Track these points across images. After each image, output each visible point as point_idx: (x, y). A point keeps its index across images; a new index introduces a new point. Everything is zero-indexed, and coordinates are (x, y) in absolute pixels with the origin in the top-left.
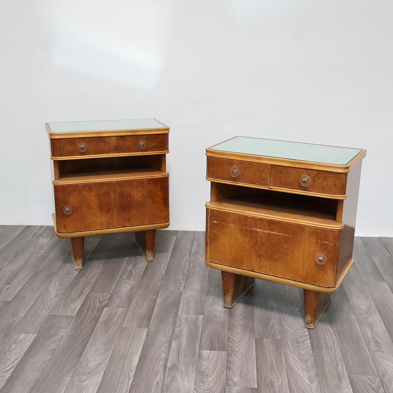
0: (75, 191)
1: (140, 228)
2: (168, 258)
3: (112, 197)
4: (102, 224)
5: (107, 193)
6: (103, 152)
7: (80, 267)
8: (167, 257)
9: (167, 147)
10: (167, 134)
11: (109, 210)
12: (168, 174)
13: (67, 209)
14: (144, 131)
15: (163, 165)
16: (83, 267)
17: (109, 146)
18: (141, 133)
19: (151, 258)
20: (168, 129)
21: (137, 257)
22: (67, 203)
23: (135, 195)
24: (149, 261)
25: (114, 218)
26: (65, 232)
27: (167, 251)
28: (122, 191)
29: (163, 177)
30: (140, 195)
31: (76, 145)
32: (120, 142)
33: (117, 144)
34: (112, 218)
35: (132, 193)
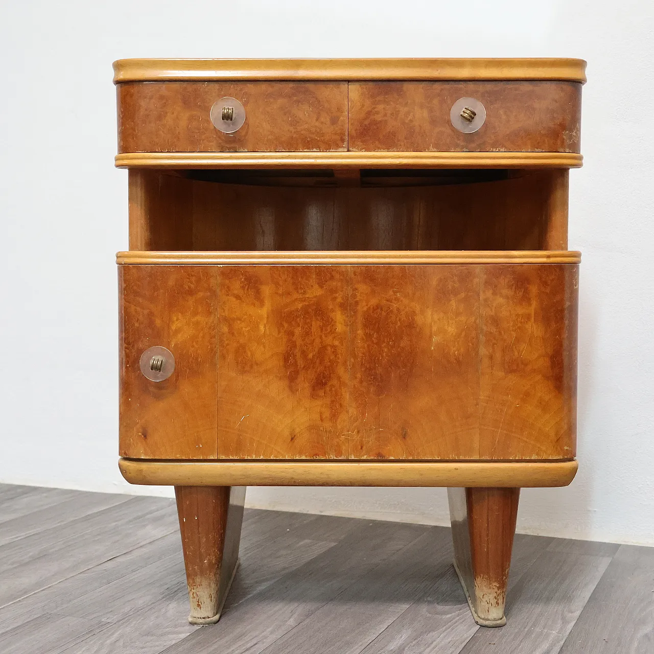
0: (191, 292)
1: (450, 471)
2: (565, 622)
3: (340, 328)
4: (292, 439)
5: (318, 311)
6: (309, 144)
7: (207, 611)
8: (563, 618)
9: (571, 137)
10: (576, 84)
11: (320, 383)
12: (577, 255)
13: (156, 359)
14: (475, 63)
15: (556, 219)
16: (217, 617)
17: (334, 121)
18: (465, 73)
19: (495, 614)
20: (580, 64)
21: (440, 608)
22: (158, 337)
23: (434, 329)
24: (487, 623)
25: (344, 420)
26: (146, 454)
27: (567, 598)
28: (378, 307)
29: (552, 260)
30: (452, 330)
31: (207, 110)
32: (381, 107)
33: (369, 113)
34: (334, 417)
35: (419, 319)
